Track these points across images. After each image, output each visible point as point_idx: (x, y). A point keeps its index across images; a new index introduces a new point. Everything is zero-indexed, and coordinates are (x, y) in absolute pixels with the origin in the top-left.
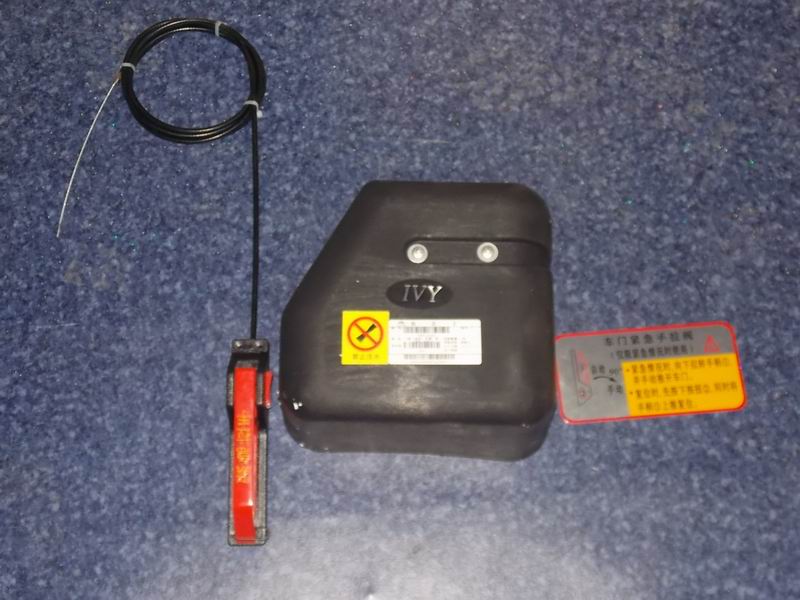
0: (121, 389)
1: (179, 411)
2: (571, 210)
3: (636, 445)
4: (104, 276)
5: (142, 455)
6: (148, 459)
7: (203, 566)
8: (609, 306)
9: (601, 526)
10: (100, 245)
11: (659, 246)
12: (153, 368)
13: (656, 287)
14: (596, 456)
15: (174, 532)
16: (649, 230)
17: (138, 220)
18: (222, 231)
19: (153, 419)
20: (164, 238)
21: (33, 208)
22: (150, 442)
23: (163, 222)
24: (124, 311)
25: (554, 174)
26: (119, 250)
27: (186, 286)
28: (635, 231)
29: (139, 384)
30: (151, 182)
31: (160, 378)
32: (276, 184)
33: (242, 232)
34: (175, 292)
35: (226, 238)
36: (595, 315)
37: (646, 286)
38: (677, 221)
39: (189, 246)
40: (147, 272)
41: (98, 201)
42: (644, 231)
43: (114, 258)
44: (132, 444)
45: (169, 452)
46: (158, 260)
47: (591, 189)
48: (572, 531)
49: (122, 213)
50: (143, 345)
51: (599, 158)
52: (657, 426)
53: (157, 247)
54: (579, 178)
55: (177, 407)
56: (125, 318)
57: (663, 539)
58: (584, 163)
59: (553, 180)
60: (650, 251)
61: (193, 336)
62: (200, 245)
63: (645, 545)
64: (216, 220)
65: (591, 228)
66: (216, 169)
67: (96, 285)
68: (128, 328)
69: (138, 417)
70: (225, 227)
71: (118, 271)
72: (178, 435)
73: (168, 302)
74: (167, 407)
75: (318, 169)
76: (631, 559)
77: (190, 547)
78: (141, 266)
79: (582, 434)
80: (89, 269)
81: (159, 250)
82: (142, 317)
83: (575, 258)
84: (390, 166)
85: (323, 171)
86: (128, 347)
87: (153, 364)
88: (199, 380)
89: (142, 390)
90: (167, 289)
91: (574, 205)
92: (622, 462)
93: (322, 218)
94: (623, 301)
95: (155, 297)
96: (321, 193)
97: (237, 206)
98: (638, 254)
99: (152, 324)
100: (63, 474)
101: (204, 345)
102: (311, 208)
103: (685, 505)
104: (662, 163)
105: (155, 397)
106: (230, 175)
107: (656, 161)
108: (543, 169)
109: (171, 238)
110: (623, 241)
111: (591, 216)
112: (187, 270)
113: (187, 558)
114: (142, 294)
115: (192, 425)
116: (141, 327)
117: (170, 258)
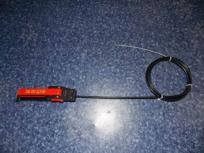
0: (30, 64)
1: (45, 71)
2: (152, 23)
3: (173, 84)
4: (31, 37)
5: (33, 82)
6: (35, 83)
7: (46, 115)
8: (163, 46)
9: (165, 107)
10: (31, 30)
11: (176, 32)
12: (39, 59)
13: (176, 42)
14: (162, 86)
15: (39, 104)
16: (173, 28)
17: (41, 24)
18: (62, 27)
19: (38, 72)
20: (47, 28)
21: (16, 21)
22: (36, 79)
23: (47, 25)
24: (34, 45)
25: (147, 15)
26: (35, 31)
27: (51, 39)
28: (169, 28)
29: (35, 63)
30: (45, 16)
31: (41, 62)
32: (76, 16)
33: (66, 27)
34: (48, 41)
35: (62, 29)
36: (160, 49)
37: (173, 42)
38: (180, 26)
39: (53, 30)
40: (41, 36)
41: (32, 20)
42: (171, 28)
43: (34, 33)
44: (31, 79)
45: (41, 82)
46: (44, 33)
47: (157, 18)
48: (156, 109)
49: (37, 23)
50: (38, 54)
51: (159, 12)
52: (179, 79)
53: (45, 30)
54: (153, 16)
55: (45, 70)
56: (34, 47)
57: (184, 112)
58: (155, 13)
59: (147, 16)
60: (173, 33)
61: (51, 52)
62: (56, 30)
63: (178, 114)
64: (60, 24)
65: (157, 28)
66: (62, 13)
67: (28, 39)
68: (35, 49)
69: (34, 72)
70: (62, 26)
71: (34, 36)
72: (44, 77)
73: (46, 43)
74: (42, 70)
75: (87, 13)
76: (175, 118)
77: (43, 109)
78: (40, 35)
79: (158, 80)
80: (27, 35)
81: (45, 31)
82: (38, 47)
83: (153, 34)
84: (105, 13)
85: (88, 14)
86: (34, 54)
87: (39, 58)
88: (51, 63)
89: (36, 65)
90: (46, 40)
91: (152, 22)
92: (170, 88)
93: (87, 24)
94: (167, 45)
95: (42, 42)
96: (87, 19)
97: (66, 21)
98: (170, 34)
99: (41, 49)
100: (11, 86)
101: (54, 54)
102: (85, 22)
103: (190, 102)
104: (175, 13)
105: (39, 67)
106: (65, 14)
107: (173, 13)
108: (144, 14)
109: (48, 28)
110: (166, 31)
111: (158, 25)
112: (52, 36)
113: (42, 112)
114: (39, 41)
115: (48, 75)
116: (38, 49)
117: (48, 33)
